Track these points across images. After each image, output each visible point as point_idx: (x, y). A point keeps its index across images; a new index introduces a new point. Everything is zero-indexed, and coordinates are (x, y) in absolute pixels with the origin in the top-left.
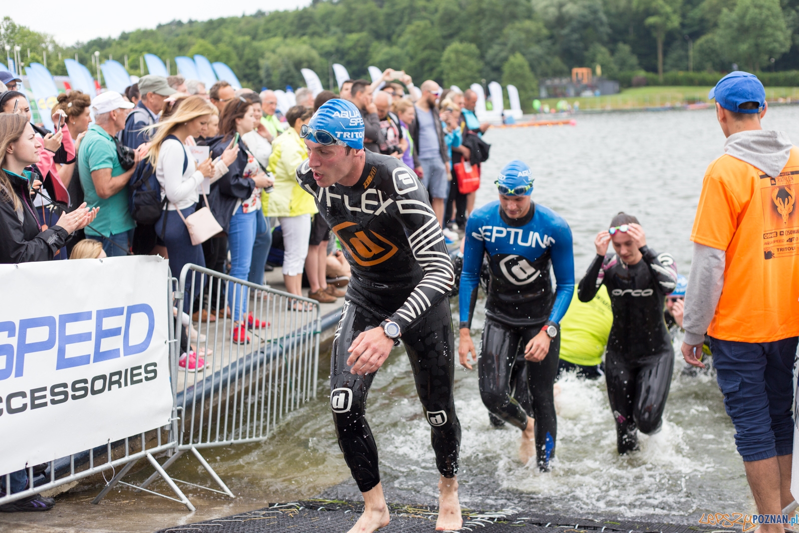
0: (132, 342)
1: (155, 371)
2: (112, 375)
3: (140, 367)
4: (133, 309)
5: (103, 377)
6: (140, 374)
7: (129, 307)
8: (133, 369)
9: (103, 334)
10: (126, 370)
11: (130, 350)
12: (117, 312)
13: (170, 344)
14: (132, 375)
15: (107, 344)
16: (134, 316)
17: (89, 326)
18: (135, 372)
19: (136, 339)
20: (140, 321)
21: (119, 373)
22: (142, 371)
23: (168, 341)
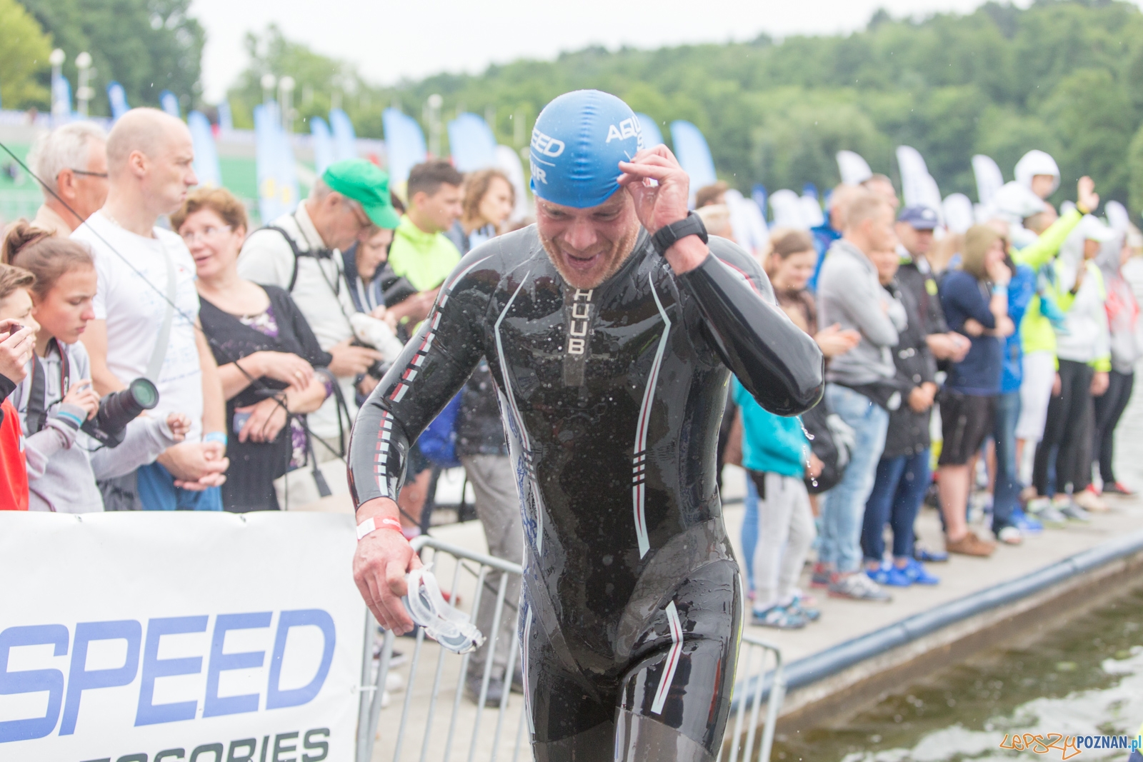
0: (285, 684)
1: (325, 746)
2: (234, 745)
3: (295, 735)
4: (291, 619)
5: (217, 748)
6: (293, 748)
7: (283, 614)
8: (279, 737)
9: (222, 662)
10: (266, 739)
11: (278, 700)
12: (260, 620)
13: (362, 693)
14: (278, 749)
15: (233, 683)
16: (294, 632)
17: (197, 645)
18: (284, 743)
19: (294, 677)
20: (306, 640)
21: (251, 743)
22: (299, 742)
23: (359, 688)
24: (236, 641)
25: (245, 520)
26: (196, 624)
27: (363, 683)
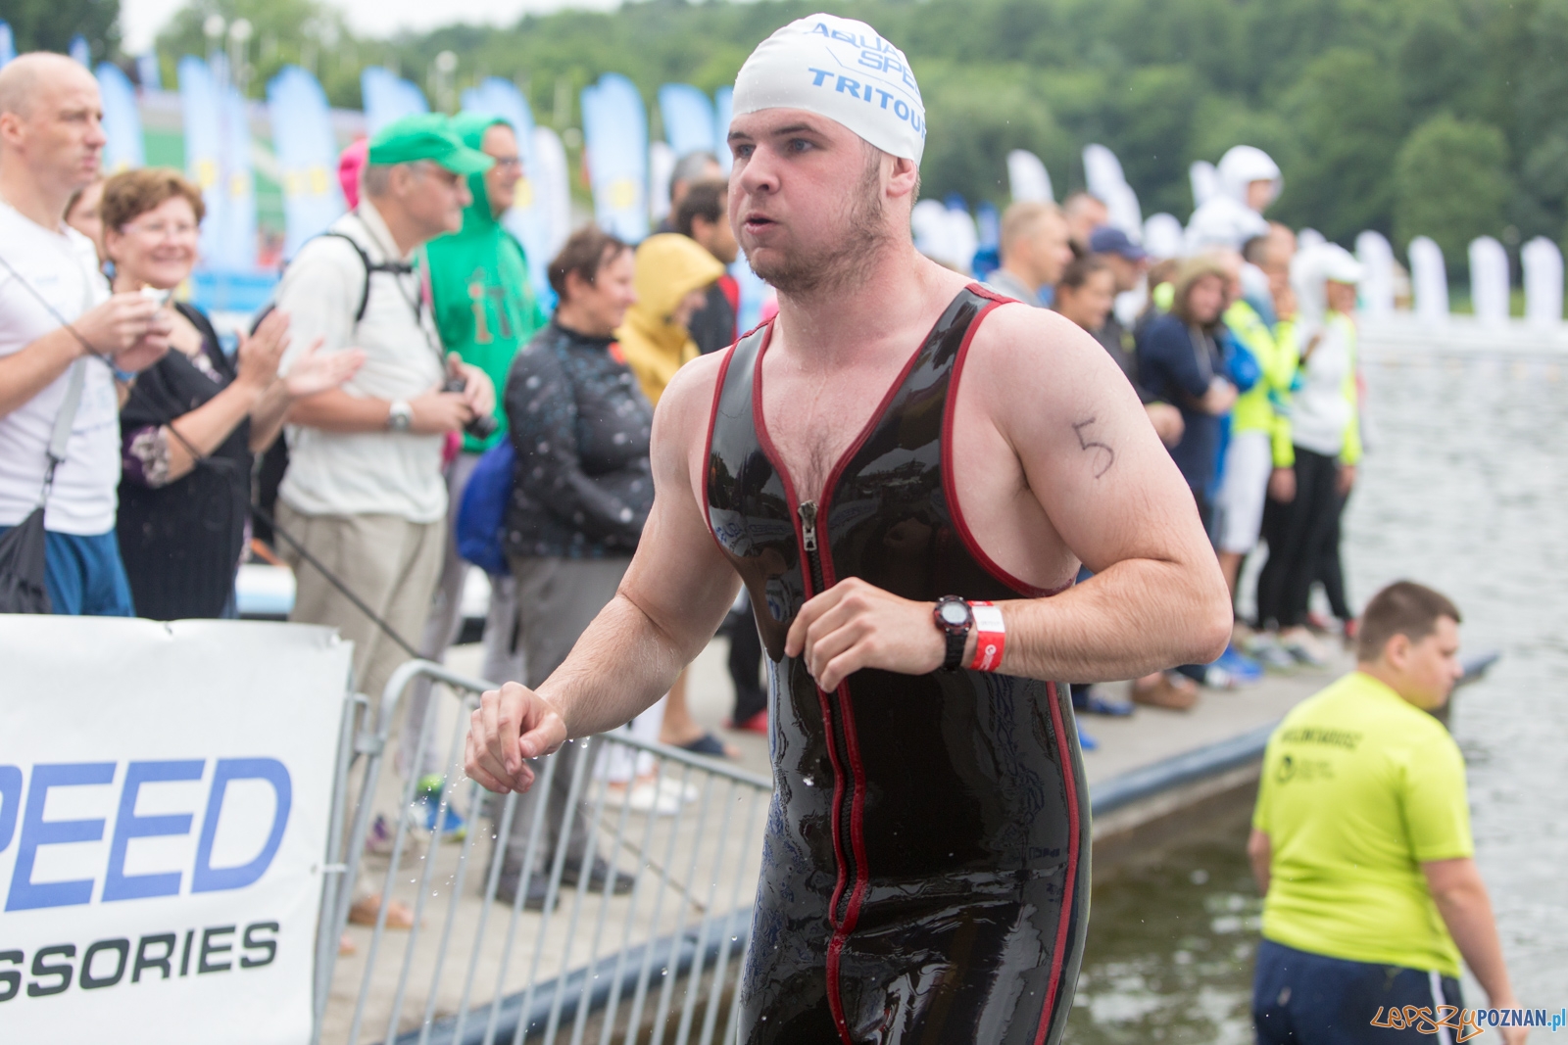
0: (219, 860)
1: (271, 945)
2: (146, 941)
3: (231, 930)
4: (232, 770)
5: (122, 945)
6: (227, 948)
7: (221, 763)
8: (209, 933)
9: (132, 826)
10: (190, 935)
11: (209, 880)
12: (188, 770)
13: (326, 876)
14: (206, 949)
15: (146, 856)
16: (235, 788)
17: (100, 802)
18: (215, 941)
19: (232, 849)
20: (250, 800)
21: (169, 939)
22: (236, 939)
23: (322, 867)
24: (154, 799)
25: (170, 631)
26: (100, 773)
27: (328, 860)
